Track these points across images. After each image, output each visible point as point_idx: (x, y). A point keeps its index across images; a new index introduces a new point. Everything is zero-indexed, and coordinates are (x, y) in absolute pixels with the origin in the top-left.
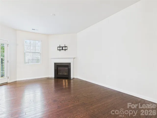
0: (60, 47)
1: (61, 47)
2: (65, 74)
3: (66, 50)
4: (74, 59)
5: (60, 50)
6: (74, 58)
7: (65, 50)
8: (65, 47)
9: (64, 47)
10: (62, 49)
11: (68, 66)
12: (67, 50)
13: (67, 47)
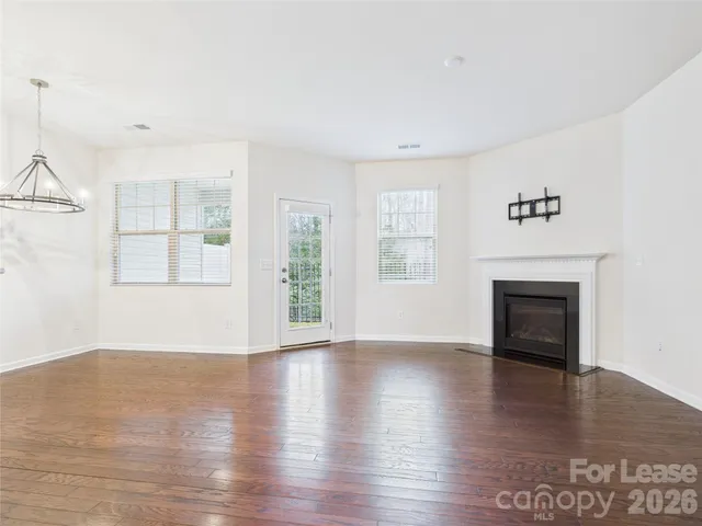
0: (521, 204)
1: (527, 202)
2: (549, 340)
3: (552, 217)
4: (602, 262)
5: (520, 218)
6: (602, 257)
7: (548, 215)
8: (548, 199)
9: (539, 200)
10: (533, 214)
11: (565, 299)
12: (558, 213)
13: (558, 198)
